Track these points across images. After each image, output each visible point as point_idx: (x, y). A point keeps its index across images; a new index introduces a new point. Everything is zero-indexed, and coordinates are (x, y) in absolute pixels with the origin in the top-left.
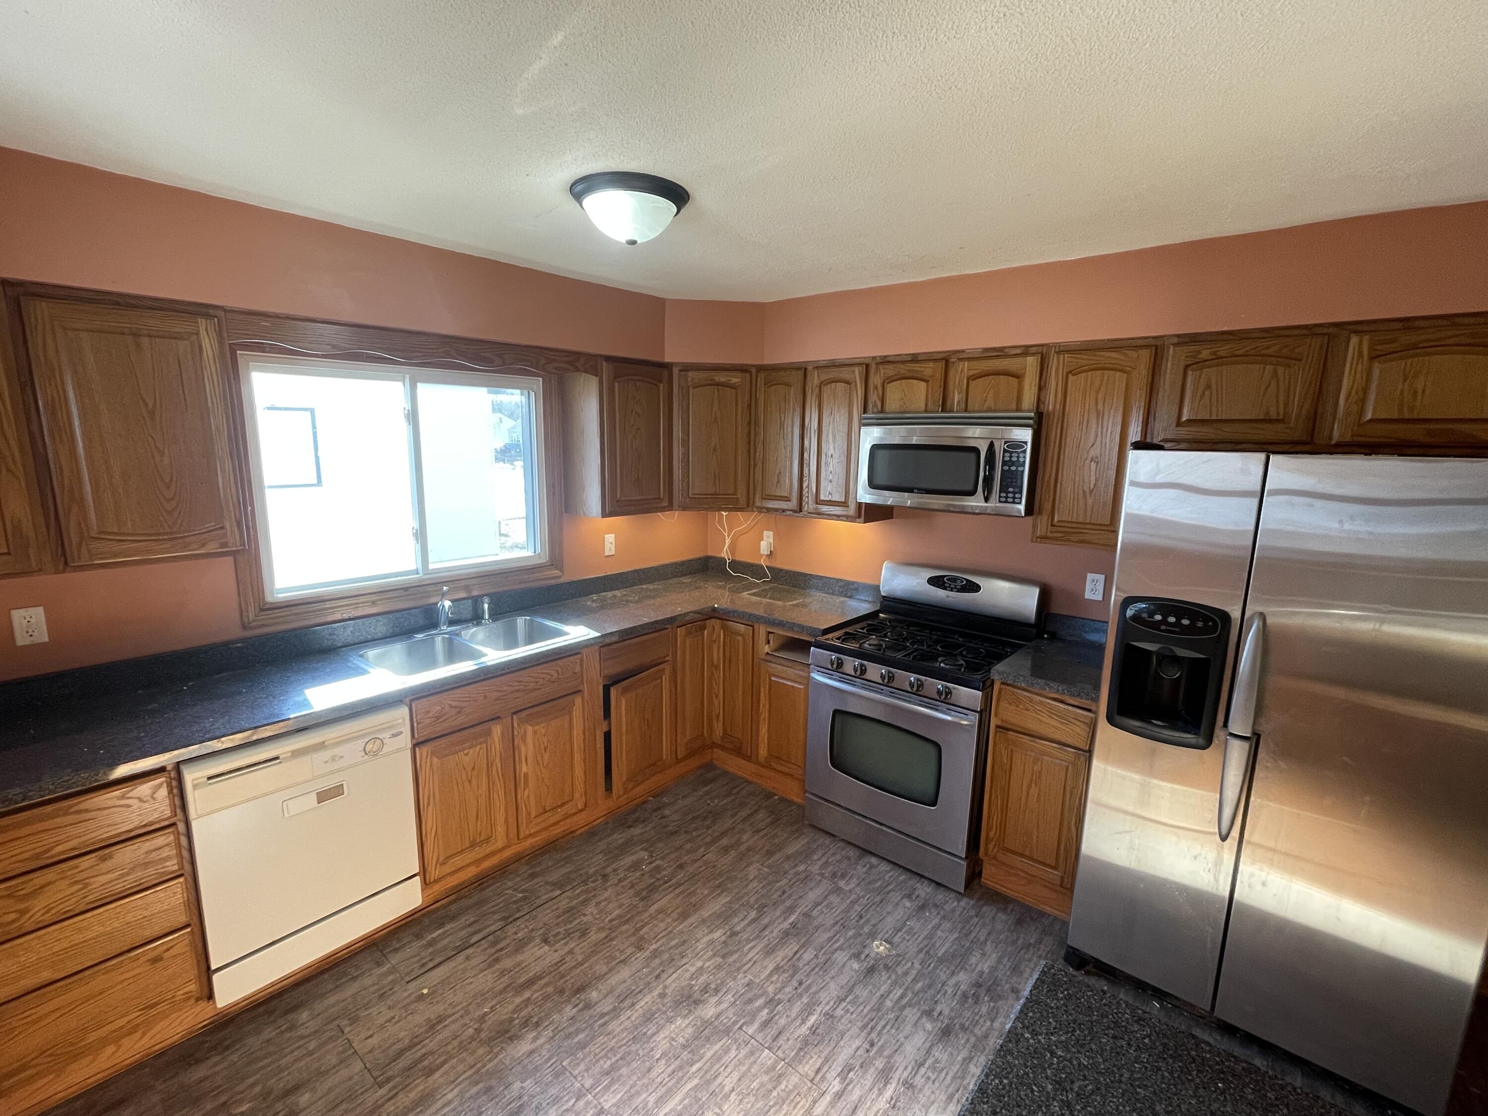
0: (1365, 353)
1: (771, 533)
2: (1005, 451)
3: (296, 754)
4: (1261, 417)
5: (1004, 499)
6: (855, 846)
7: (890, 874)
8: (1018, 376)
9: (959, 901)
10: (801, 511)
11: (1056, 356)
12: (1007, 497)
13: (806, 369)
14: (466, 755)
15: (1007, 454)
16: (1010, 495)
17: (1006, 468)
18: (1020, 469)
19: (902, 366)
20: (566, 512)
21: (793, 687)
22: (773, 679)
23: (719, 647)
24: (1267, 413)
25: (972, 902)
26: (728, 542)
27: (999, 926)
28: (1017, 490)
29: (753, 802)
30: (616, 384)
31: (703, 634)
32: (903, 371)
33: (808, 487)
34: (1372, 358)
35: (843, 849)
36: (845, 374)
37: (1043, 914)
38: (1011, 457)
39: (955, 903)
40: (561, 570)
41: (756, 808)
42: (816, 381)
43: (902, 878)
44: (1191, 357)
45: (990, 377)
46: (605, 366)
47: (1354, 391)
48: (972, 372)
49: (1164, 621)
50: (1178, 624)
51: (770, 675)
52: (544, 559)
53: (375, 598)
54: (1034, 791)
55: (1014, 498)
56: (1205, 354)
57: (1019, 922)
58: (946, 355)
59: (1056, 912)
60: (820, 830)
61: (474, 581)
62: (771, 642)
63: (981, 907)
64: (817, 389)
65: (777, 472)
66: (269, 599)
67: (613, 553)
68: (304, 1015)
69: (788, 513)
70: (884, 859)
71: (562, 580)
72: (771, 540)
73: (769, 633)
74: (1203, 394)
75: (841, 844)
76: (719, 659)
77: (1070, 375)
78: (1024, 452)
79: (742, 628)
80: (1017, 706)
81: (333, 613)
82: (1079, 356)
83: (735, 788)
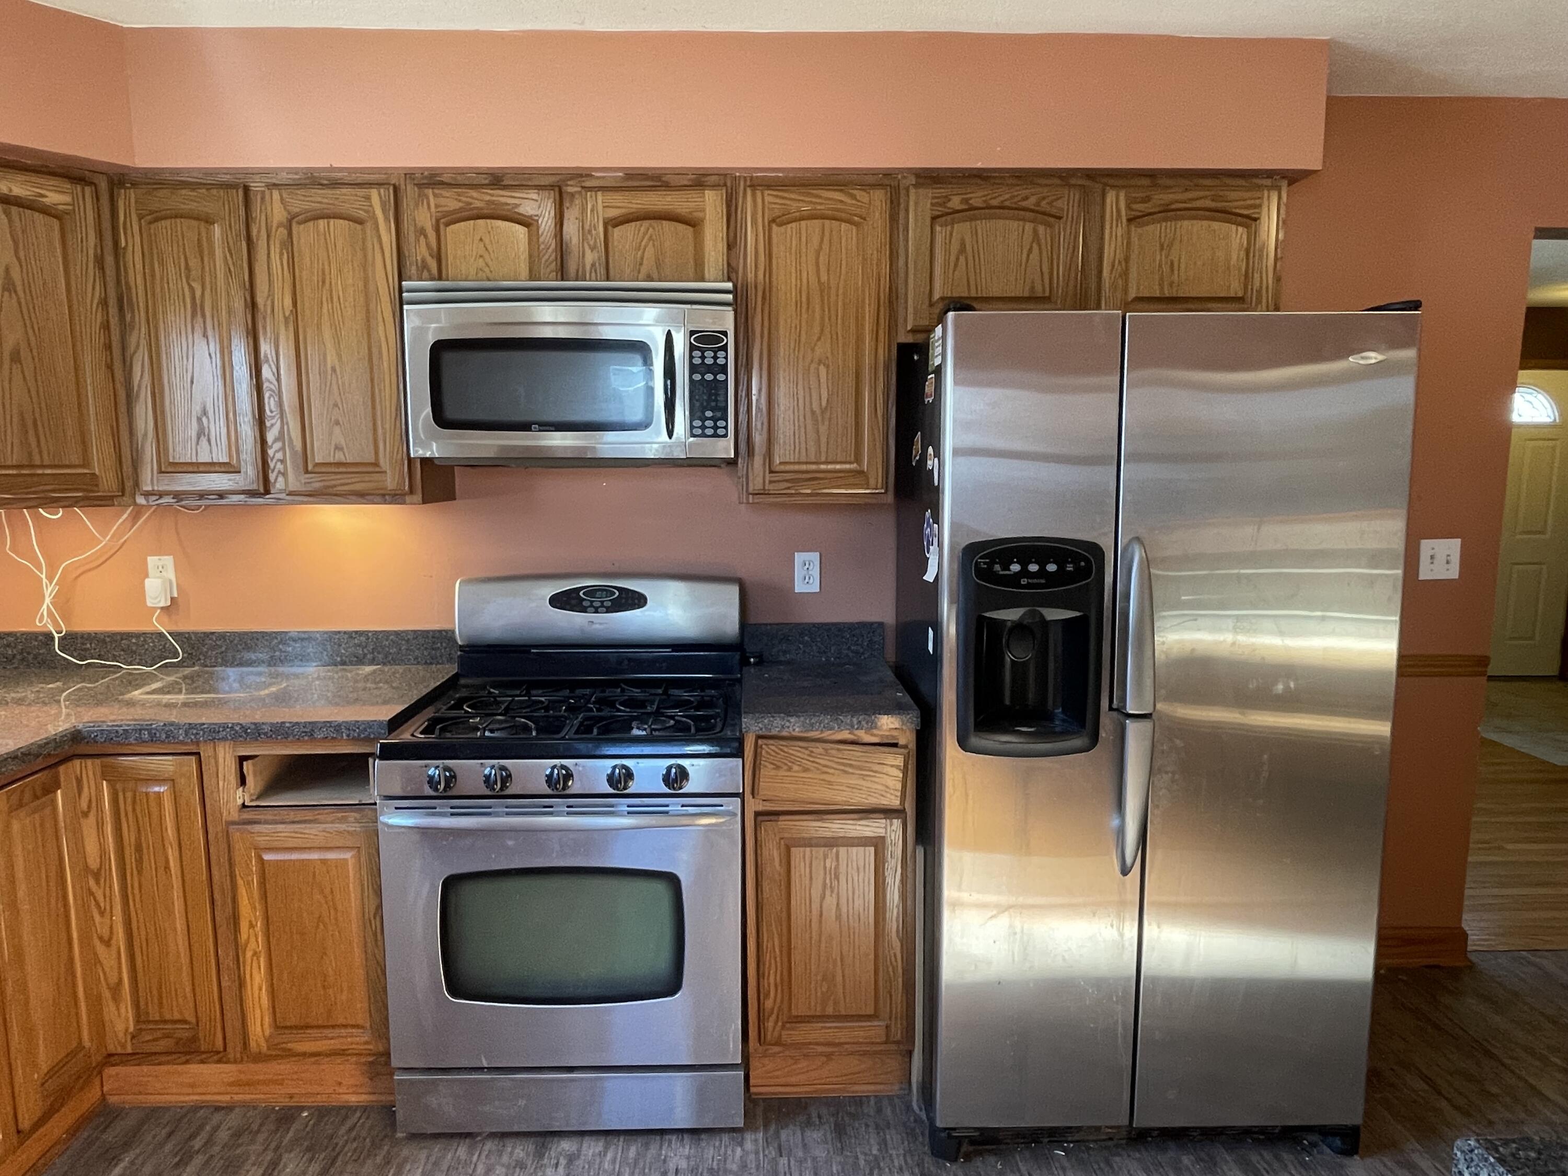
0: (1123, 213)
1: (168, 560)
2: (692, 348)
4: (1026, 294)
5: (699, 431)
6: (518, 1135)
7: (609, 1156)
8: (693, 223)
9: (741, 1144)
10: (267, 492)
11: (749, 191)
12: (703, 427)
13: (246, 189)
15: (697, 353)
16: (709, 423)
17: (697, 377)
18: (721, 377)
19: (474, 193)
21: (324, 862)
22: (267, 857)
23: (100, 825)
24: (1032, 289)
25: (760, 1135)
26: (49, 591)
27: (820, 1152)
28: (719, 414)
29: (257, 1147)
31: (54, 802)
32: (478, 204)
33: (280, 437)
34: (1130, 220)
35: (500, 1154)
36: (347, 199)
37: (858, 1101)
38: (703, 357)
39: (739, 1151)
41: (269, 1156)
42: (278, 214)
43: (632, 1152)
44: (940, 205)
45: (646, 223)
47: (1117, 262)
48: (613, 213)
49: (1024, 572)
50: (1042, 572)
51: (259, 850)
54: (830, 901)
55: (716, 428)
56: (955, 203)
57: (840, 1131)
58: (558, 177)
59: (872, 1088)
60: (437, 1136)
62: (250, 780)
63: (777, 1134)
64: (283, 231)
65: (197, 409)
69: (235, 498)
70: (582, 1134)
72: (171, 574)
73: (242, 759)
74: (958, 259)
75: (489, 1145)
76: (103, 853)
77: (774, 226)
78: (725, 348)
79: (166, 764)
80: (790, 769)
82: (786, 195)
83: (193, 1137)
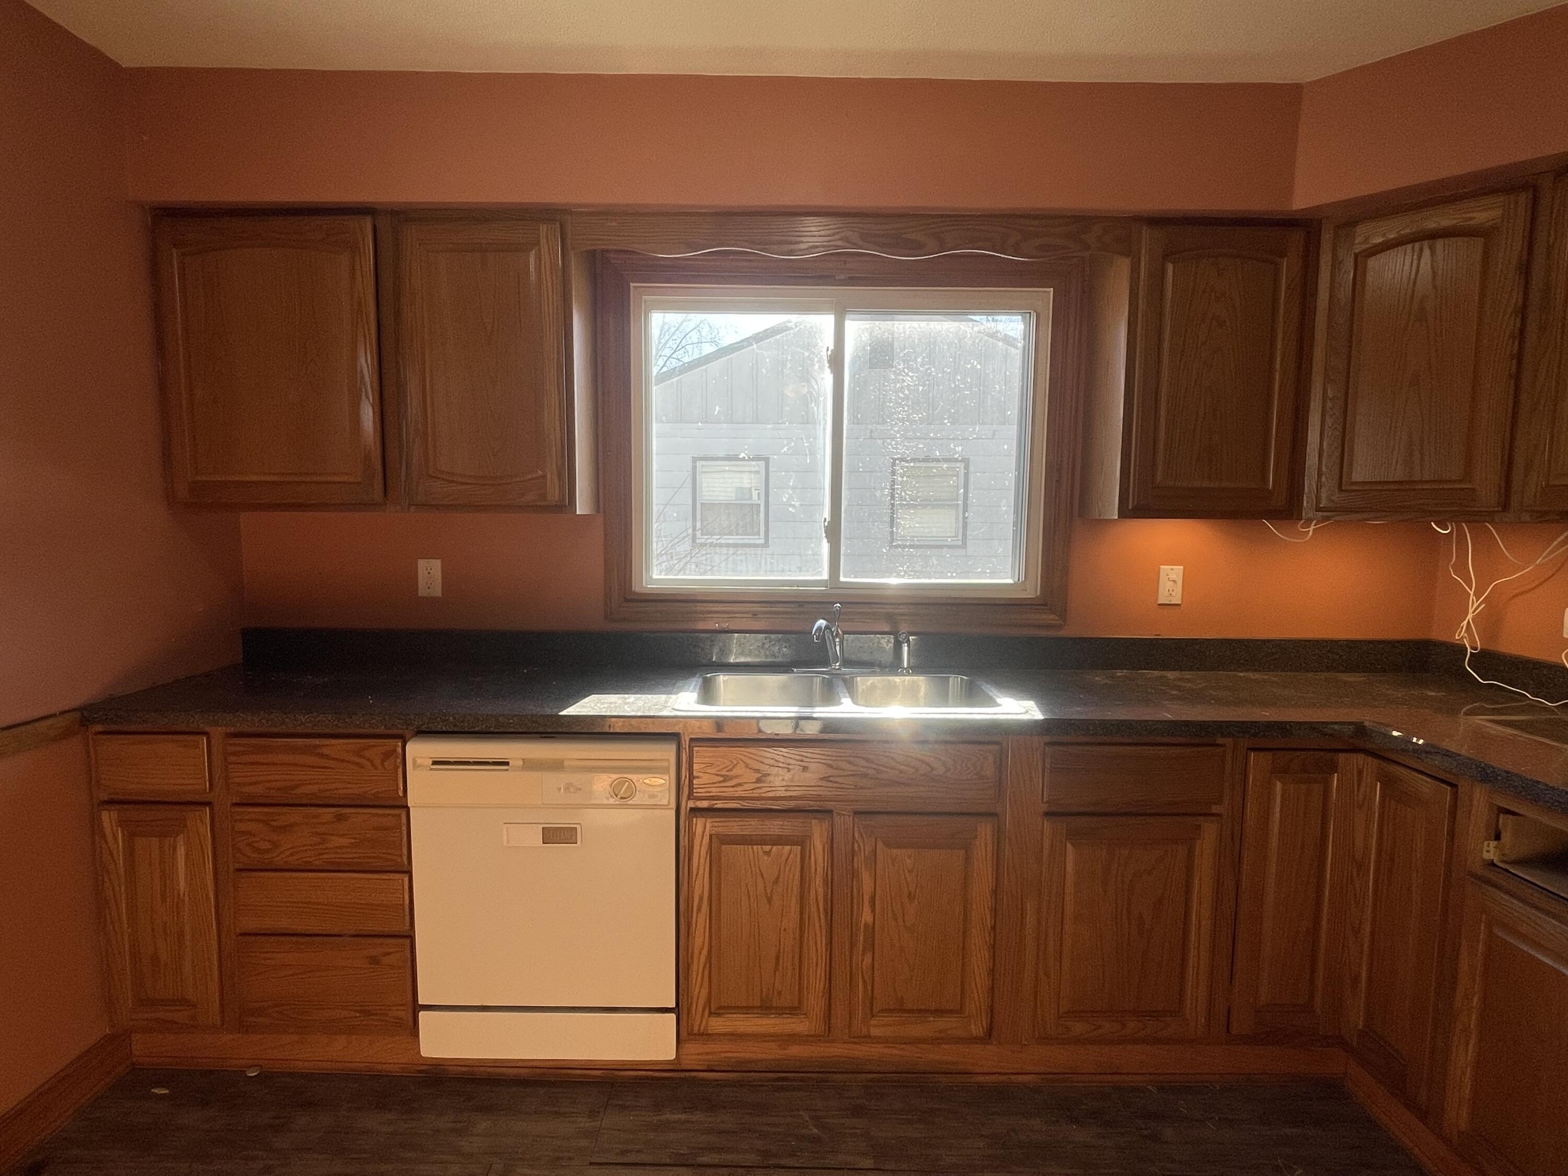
3: (530, 765)
14: (768, 853)
20: (1080, 516)
22: (1499, 933)
23: (1367, 819)
26: (1474, 606)
30: (1170, 267)
31: (1327, 783)
40: (1063, 613)
46: (1147, 236)
51: (1492, 921)
52: (1032, 592)
53: (757, 608)
61: (904, 610)
62: (1505, 837)
66: (636, 588)
67: (1177, 600)
68: (483, 1124)
71: (1063, 633)
73: (1502, 811)
79: (1425, 786)
81: (704, 619)
